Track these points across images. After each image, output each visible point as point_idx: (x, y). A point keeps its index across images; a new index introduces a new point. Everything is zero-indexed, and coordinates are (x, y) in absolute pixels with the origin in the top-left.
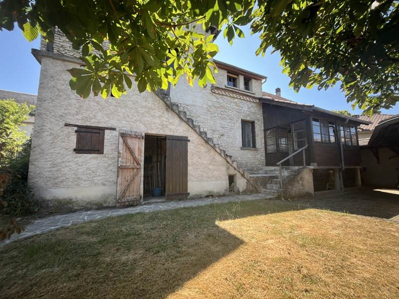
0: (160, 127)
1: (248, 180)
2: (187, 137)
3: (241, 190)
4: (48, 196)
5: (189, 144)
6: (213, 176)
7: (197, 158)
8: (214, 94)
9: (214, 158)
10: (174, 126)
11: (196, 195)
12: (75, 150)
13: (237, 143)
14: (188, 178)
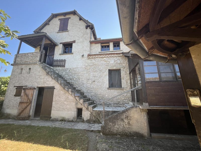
0: (43, 83)
1: (91, 113)
2: (54, 87)
3: (85, 119)
4: (5, 112)
5: (55, 90)
6: (66, 108)
7: (58, 97)
8: (90, 59)
9: (68, 98)
10: (49, 82)
11: (55, 118)
12: (14, 95)
13: (105, 85)
14: (52, 108)
